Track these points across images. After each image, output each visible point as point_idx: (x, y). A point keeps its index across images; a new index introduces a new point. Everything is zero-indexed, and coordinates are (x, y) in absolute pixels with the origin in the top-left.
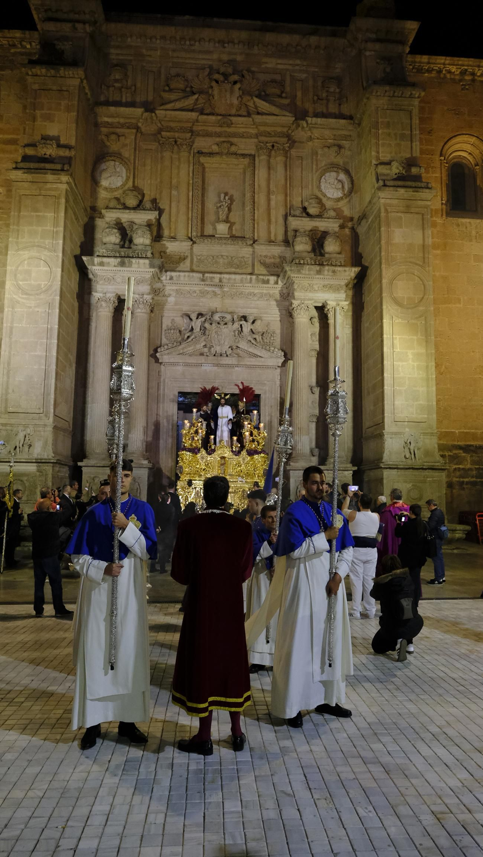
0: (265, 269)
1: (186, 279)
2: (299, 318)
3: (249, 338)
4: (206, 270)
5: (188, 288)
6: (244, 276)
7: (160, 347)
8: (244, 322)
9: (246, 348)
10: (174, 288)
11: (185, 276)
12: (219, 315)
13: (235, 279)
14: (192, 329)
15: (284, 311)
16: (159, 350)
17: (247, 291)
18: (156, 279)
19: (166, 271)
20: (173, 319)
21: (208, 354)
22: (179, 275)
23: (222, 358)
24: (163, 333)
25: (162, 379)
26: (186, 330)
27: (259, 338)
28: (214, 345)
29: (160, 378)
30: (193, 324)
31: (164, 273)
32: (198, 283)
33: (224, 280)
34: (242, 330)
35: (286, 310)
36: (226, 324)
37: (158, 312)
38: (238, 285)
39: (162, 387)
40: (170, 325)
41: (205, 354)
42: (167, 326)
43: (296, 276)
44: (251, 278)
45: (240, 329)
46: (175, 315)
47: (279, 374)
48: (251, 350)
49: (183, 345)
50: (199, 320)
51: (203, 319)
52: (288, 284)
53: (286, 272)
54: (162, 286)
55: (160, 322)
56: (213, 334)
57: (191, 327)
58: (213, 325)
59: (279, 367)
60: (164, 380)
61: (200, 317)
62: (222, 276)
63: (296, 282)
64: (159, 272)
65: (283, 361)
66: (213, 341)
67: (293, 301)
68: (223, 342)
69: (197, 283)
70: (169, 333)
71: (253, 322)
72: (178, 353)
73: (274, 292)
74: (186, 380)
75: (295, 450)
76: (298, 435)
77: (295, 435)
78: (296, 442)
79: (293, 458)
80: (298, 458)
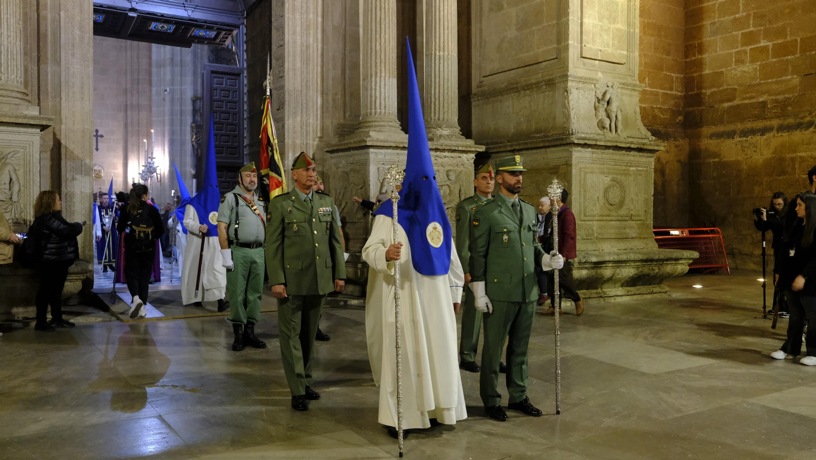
75: (373, 107)
76: (381, 76)
77: (374, 75)
78: (375, 89)
79: (373, 122)
80: (382, 123)
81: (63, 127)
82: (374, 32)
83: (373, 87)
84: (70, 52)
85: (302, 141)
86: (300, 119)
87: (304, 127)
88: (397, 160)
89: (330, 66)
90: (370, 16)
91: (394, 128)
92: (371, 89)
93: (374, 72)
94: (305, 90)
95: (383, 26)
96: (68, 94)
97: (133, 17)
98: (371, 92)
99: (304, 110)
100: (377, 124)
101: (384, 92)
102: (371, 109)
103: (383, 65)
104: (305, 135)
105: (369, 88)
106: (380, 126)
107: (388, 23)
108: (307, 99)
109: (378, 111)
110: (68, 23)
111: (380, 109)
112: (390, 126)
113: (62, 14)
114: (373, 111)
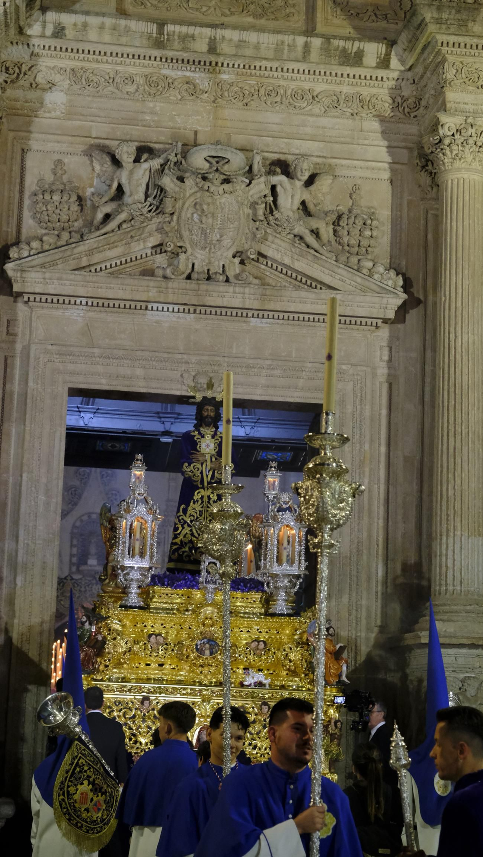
0: (345, 23)
1: (107, 38)
2: (459, 170)
3: (300, 229)
4: (172, 14)
5: (108, 68)
6: (288, 39)
7: (17, 243)
8: (283, 178)
9: (287, 261)
10: (69, 64)
11: (102, 27)
12: (206, 154)
13: (257, 47)
14: (120, 190)
15: (405, 151)
16: (13, 253)
17: (293, 85)
18: (13, 31)
19: (44, 9)
20: (60, 161)
21: (168, 272)
22: (85, 25)
23: (211, 286)
24: (27, 202)
25: (19, 347)
26: (100, 195)
27: (326, 232)
28: (188, 246)
29: (14, 342)
30: (124, 177)
31: (37, 13)
32: (141, 52)
33: (225, 48)
34: (275, 201)
35: (410, 149)
36: (227, 181)
37: (11, 135)
38: (264, 63)
39: (17, 373)
40: (49, 178)
41: (160, 272)
42: (41, 180)
43: (452, 39)
44: (307, 47)
45: (270, 199)
46: (64, 147)
47: (385, 344)
48: (301, 265)
49: (91, 242)
50: (145, 166)
51: (156, 163)
52: (419, 69)
53: (421, 26)
54: (27, 57)
55: (16, 168)
56: (188, 212)
57: (115, 185)
58: (190, 182)
59: (385, 321)
60: (27, 349)
61: (145, 156)
62: (220, 33)
63: (450, 59)
64: (23, 7)
65: (400, 302)
66: (186, 234)
67: (443, 118)
68: (215, 237)
69: (137, 51)
70: (46, 204)
71: (310, 181)
72: (73, 264)
73: (374, 91)
74: (96, 351)
75: (443, 582)
76: (454, 535)
77: (445, 534)
78: (447, 555)
79: (441, 605)
80: (455, 607)
81: (16, 621)
82: (445, 470)
83: (444, 552)
84: (31, 524)
85: (350, 633)
86: (347, 600)
87: (354, 612)
88: (478, 665)
89: (400, 518)
90: (440, 447)
91: (473, 615)
92: (440, 555)
93: (444, 530)
94: (355, 556)
95: (458, 460)
96: (25, 579)
97: (167, 444)
98: (441, 559)
99: (354, 586)
100: (447, 608)
101: (459, 559)
102: (440, 585)
103: (458, 519)
104: (354, 625)
105: (438, 554)
106: (450, 612)
107: (466, 455)
108: (357, 569)
109: (451, 588)
110: (32, 487)
111: (454, 585)
112: (467, 612)
113: (24, 475)
114: (443, 588)
